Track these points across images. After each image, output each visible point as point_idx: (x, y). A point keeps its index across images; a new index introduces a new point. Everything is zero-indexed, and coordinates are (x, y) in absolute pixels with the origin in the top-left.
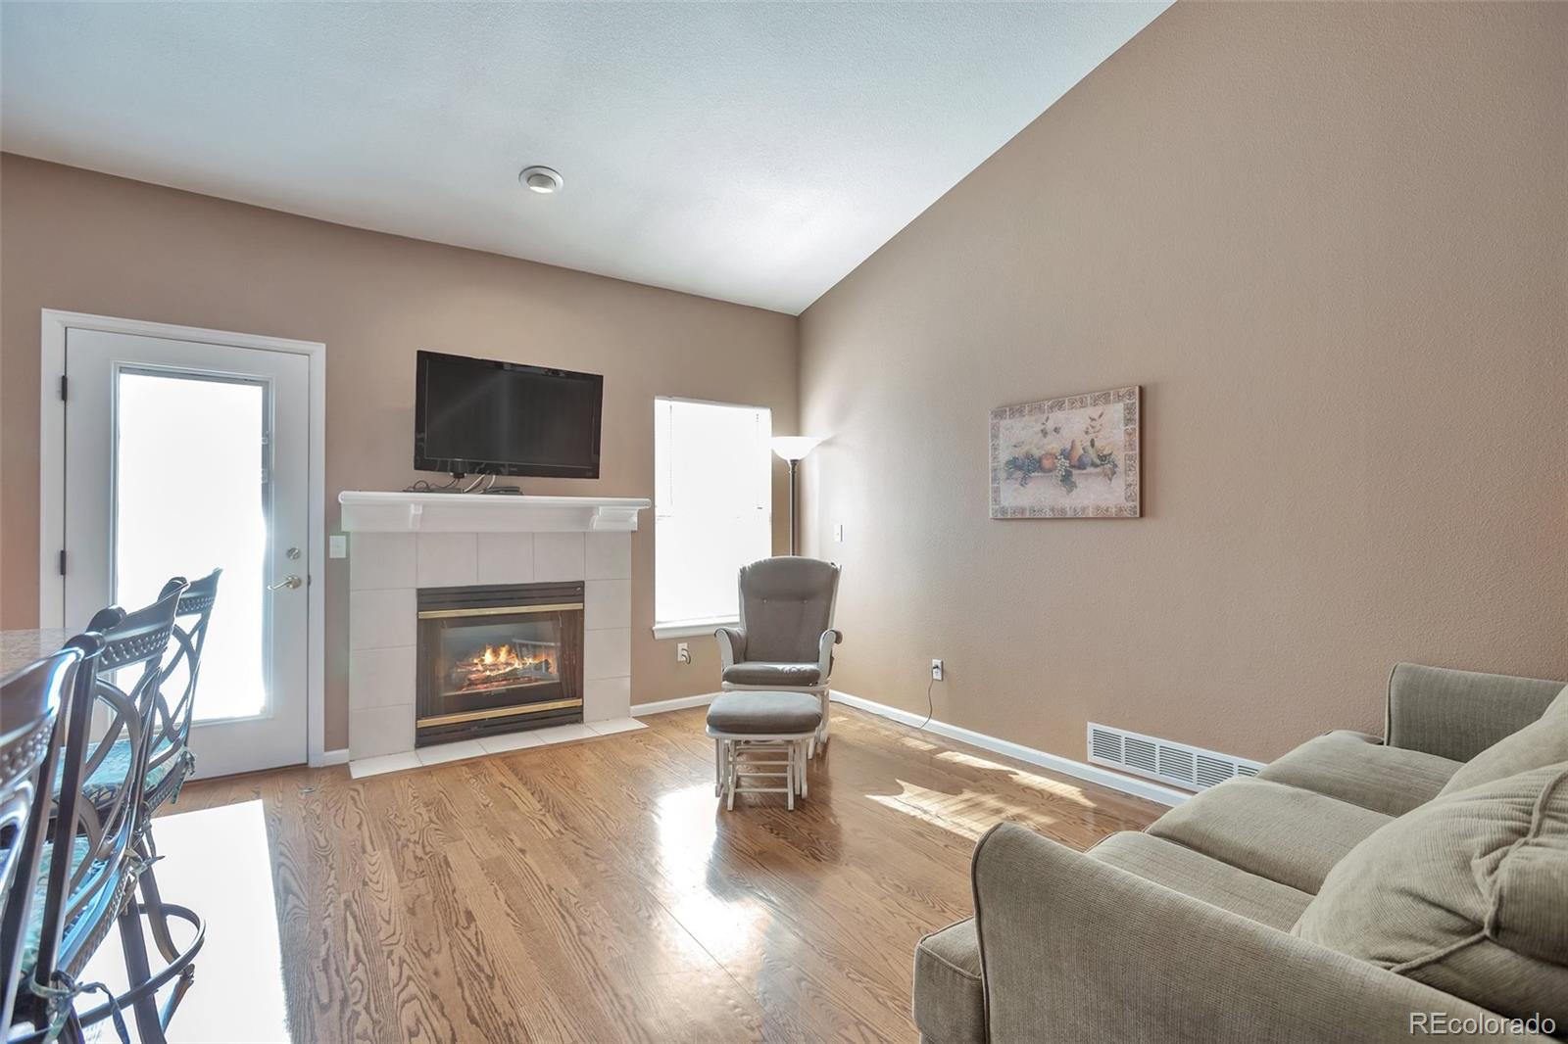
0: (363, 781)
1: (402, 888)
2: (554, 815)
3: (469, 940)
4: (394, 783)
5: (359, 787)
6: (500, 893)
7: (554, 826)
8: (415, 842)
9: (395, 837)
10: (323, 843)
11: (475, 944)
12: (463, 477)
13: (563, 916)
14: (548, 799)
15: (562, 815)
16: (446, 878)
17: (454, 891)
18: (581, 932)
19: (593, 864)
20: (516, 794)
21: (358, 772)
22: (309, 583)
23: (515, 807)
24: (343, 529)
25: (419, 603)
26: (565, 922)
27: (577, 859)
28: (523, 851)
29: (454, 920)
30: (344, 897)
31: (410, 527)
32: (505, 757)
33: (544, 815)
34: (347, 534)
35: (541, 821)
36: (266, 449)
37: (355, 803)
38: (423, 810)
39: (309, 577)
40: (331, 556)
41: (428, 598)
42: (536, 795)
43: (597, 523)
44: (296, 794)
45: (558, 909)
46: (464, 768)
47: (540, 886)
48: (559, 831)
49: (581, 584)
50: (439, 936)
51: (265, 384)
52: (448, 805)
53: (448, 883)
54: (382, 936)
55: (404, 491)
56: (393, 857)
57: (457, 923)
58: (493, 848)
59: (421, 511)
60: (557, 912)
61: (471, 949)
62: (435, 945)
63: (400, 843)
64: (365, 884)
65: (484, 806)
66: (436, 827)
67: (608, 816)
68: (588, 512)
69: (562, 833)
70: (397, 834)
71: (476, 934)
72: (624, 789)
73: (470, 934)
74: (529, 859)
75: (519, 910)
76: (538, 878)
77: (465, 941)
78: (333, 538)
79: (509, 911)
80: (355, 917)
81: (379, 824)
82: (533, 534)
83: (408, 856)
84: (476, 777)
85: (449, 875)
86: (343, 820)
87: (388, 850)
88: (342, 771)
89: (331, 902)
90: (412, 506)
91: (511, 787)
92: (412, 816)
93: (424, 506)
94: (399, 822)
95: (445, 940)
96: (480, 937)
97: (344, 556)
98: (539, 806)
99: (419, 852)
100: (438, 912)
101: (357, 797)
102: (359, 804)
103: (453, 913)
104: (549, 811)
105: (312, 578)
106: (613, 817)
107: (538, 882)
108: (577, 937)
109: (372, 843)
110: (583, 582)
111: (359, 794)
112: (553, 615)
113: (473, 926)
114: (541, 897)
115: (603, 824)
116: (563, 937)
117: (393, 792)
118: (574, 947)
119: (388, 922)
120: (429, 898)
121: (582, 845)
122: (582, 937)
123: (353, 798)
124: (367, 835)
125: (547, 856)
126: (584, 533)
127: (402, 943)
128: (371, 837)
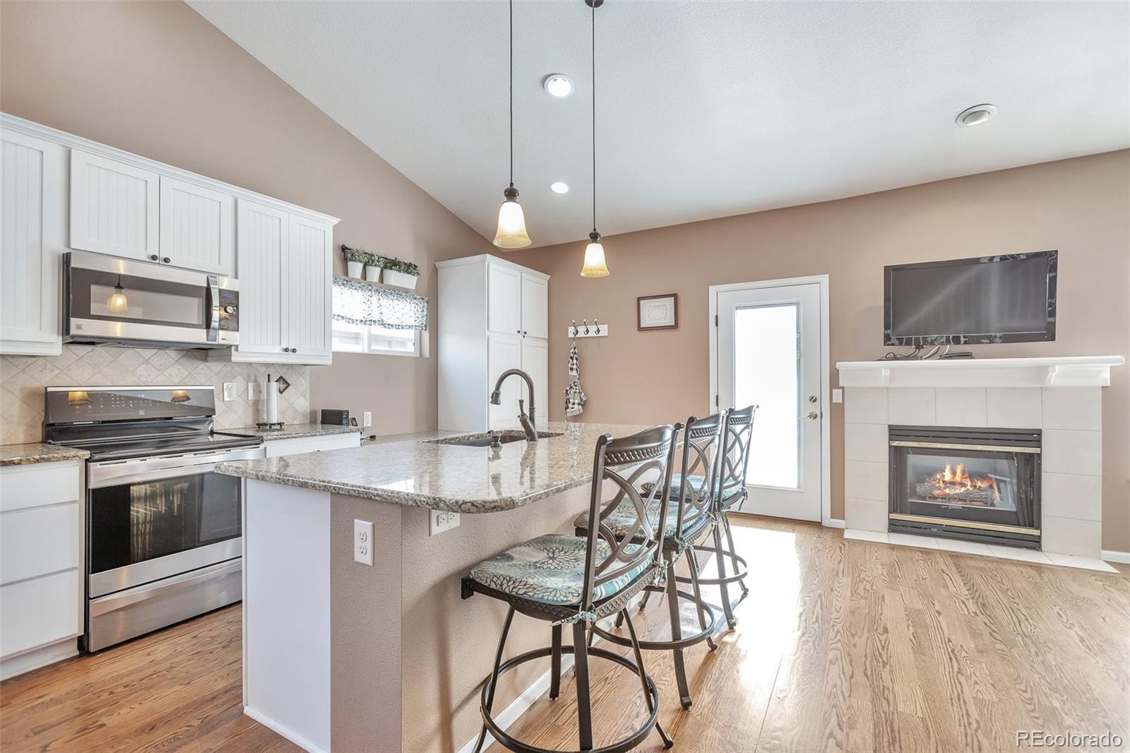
0: (849, 541)
1: (852, 600)
2: (977, 602)
3: (880, 641)
4: (867, 547)
5: (846, 544)
6: (911, 628)
7: (972, 608)
8: (868, 581)
9: (857, 575)
10: (818, 564)
11: (883, 644)
12: (923, 348)
13: (951, 659)
14: (977, 590)
15: (983, 605)
16: (880, 607)
17: (881, 614)
18: (959, 672)
19: (994, 642)
20: (951, 580)
21: (847, 535)
22: (821, 417)
23: (946, 587)
24: (840, 385)
25: (890, 435)
26: (951, 662)
27: (982, 634)
28: (939, 613)
29: (875, 627)
30: (820, 591)
31: (883, 384)
32: (955, 556)
33: (968, 599)
34: (843, 388)
35: (964, 603)
36: (798, 340)
37: (841, 551)
38: (880, 567)
39: (821, 413)
40: (834, 401)
41: (896, 432)
42: (968, 586)
43: (1053, 379)
44: (812, 535)
45: (949, 654)
46: (918, 553)
47: (942, 637)
48: (976, 614)
49: (1039, 432)
50: (863, 630)
51: (797, 304)
52: (897, 569)
53: (879, 609)
54: (833, 616)
55: (879, 360)
56: (852, 583)
57: (876, 630)
58: (918, 603)
59: (889, 374)
60: (947, 653)
61: (879, 645)
62: (859, 634)
63: (858, 579)
64: (832, 590)
65: (923, 579)
66: (884, 578)
67: (1027, 620)
68: (1043, 370)
69: (978, 615)
70: (859, 573)
71: (886, 640)
72: (1057, 609)
73: (883, 638)
74: (941, 619)
75: (920, 642)
76: (942, 630)
77: (877, 640)
78: (834, 391)
79: (913, 639)
80: (821, 602)
81: (850, 565)
82: (986, 388)
83: (861, 587)
84: (925, 561)
85: (882, 605)
86: (832, 557)
87: (850, 579)
88: (839, 532)
89: (813, 591)
90: (883, 371)
91: (950, 574)
92: (871, 568)
93: (891, 370)
94: (862, 568)
95: (866, 634)
96: (887, 641)
97: (841, 401)
98: (967, 593)
99: (868, 587)
100: (867, 620)
101: (843, 549)
102: (843, 552)
103: (876, 625)
104: (973, 598)
105: (823, 415)
106: (1030, 621)
107: (941, 633)
108: (955, 674)
109: (843, 573)
110: (1041, 430)
111: (845, 547)
112: (1008, 456)
113: (885, 635)
114: (940, 641)
115: (1019, 623)
116: (945, 668)
117: (865, 551)
118: (950, 677)
119: (838, 612)
120: (866, 611)
121: (990, 628)
122: (959, 675)
123: (840, 548)
124: (841, 568)
125: (956, 622)
126: (1041, 388)
127: (842, 624)
128: (843, 569)
